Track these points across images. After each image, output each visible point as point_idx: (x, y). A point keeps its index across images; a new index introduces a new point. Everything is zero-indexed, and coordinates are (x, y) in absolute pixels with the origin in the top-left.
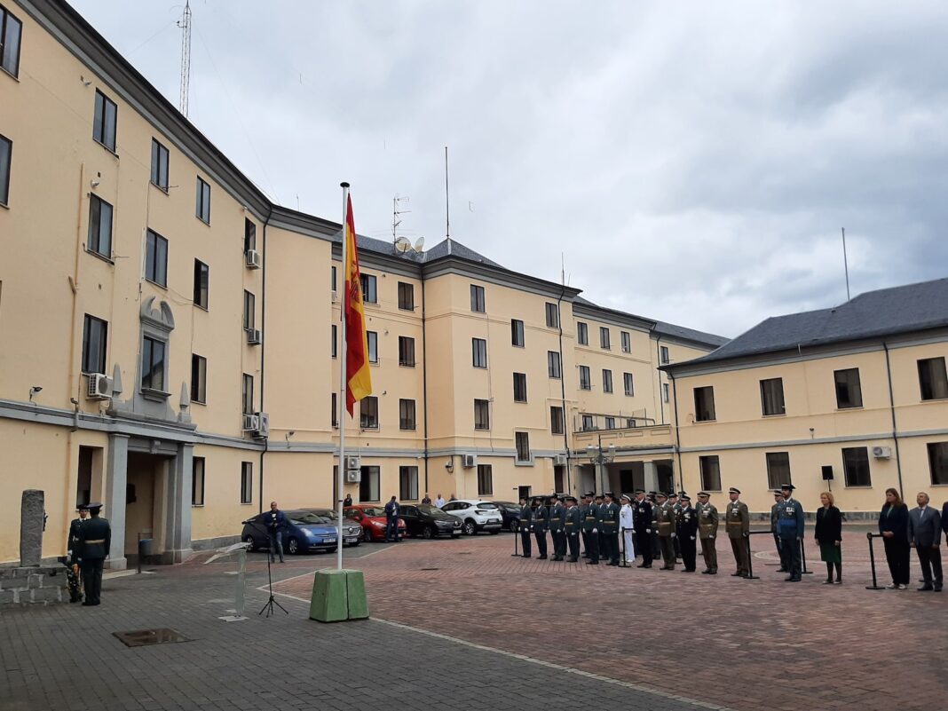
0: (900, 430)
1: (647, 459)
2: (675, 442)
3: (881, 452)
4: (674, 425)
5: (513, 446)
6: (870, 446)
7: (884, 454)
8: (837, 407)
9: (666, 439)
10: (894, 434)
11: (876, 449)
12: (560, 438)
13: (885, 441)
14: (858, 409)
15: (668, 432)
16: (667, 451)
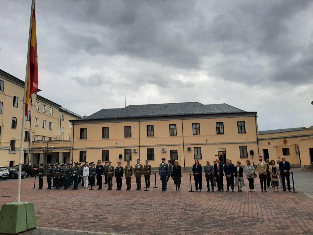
0: (141, 145)
1: (61, 152)
2: (72, 146)
3: (135, 151)
4: (72, 140)
5: (9, 145)
6: (132, 149)
7: (136, 151)
8: (124, 137)
9: (69, 145)
10: (139, 145)
11: (134, 150)
12: (27, 143)
13: (136, 147)
14: (130, 138)
15: (69, 142)
16: (69, 149)
